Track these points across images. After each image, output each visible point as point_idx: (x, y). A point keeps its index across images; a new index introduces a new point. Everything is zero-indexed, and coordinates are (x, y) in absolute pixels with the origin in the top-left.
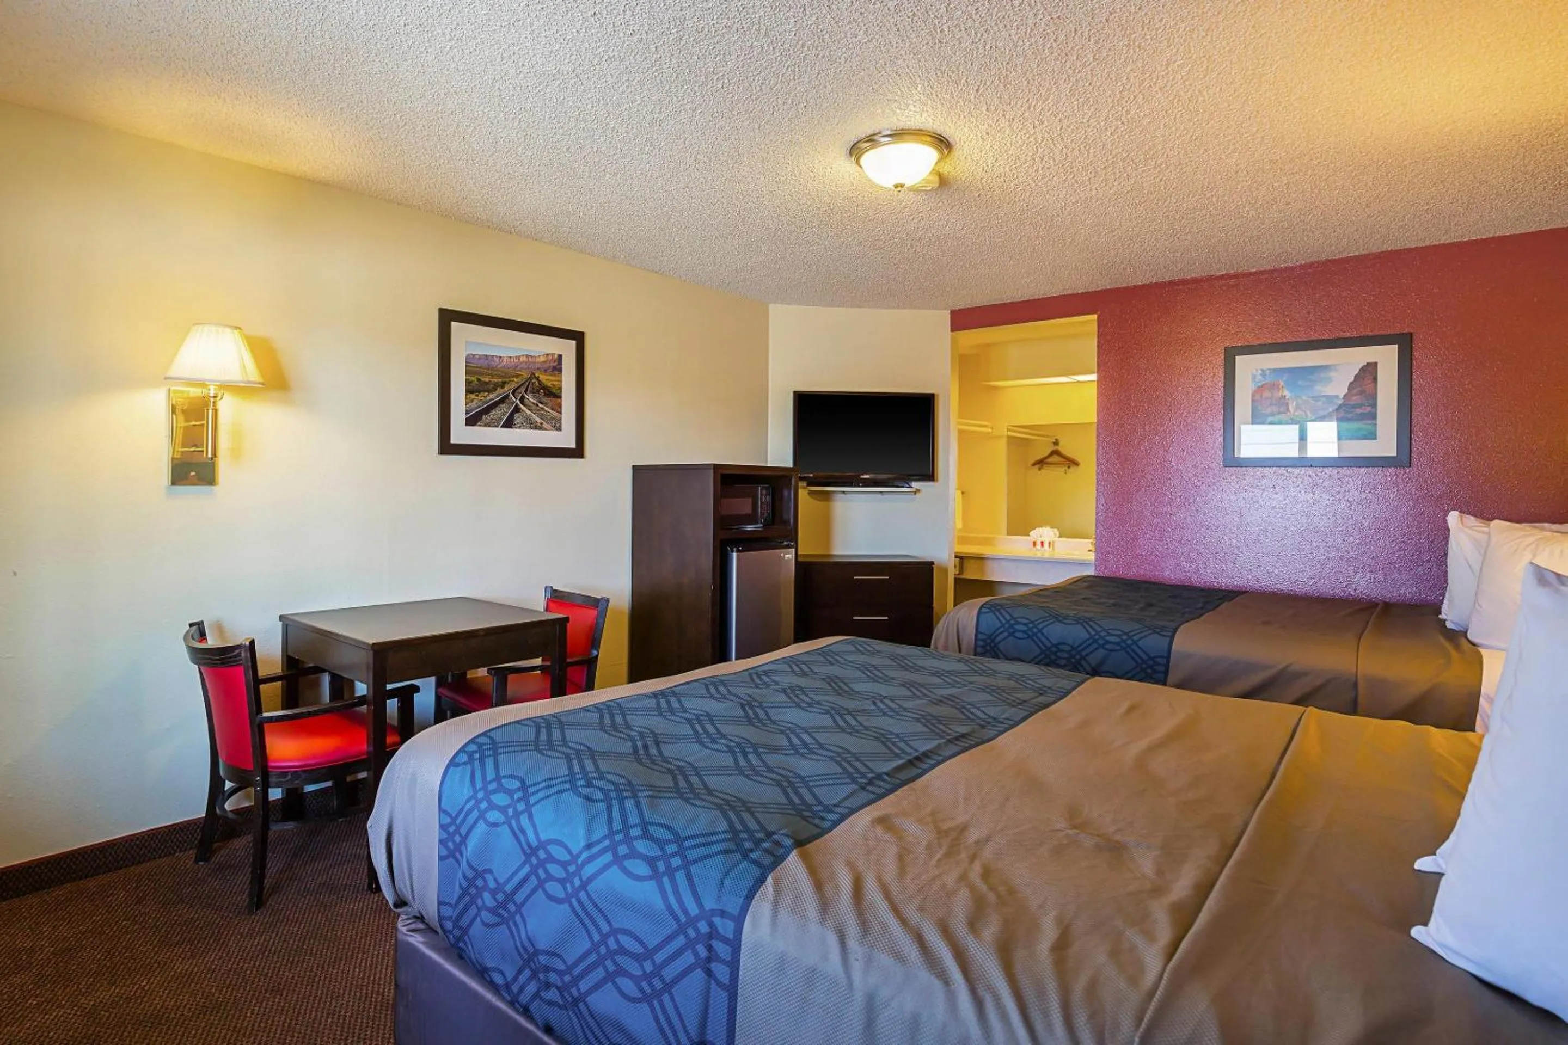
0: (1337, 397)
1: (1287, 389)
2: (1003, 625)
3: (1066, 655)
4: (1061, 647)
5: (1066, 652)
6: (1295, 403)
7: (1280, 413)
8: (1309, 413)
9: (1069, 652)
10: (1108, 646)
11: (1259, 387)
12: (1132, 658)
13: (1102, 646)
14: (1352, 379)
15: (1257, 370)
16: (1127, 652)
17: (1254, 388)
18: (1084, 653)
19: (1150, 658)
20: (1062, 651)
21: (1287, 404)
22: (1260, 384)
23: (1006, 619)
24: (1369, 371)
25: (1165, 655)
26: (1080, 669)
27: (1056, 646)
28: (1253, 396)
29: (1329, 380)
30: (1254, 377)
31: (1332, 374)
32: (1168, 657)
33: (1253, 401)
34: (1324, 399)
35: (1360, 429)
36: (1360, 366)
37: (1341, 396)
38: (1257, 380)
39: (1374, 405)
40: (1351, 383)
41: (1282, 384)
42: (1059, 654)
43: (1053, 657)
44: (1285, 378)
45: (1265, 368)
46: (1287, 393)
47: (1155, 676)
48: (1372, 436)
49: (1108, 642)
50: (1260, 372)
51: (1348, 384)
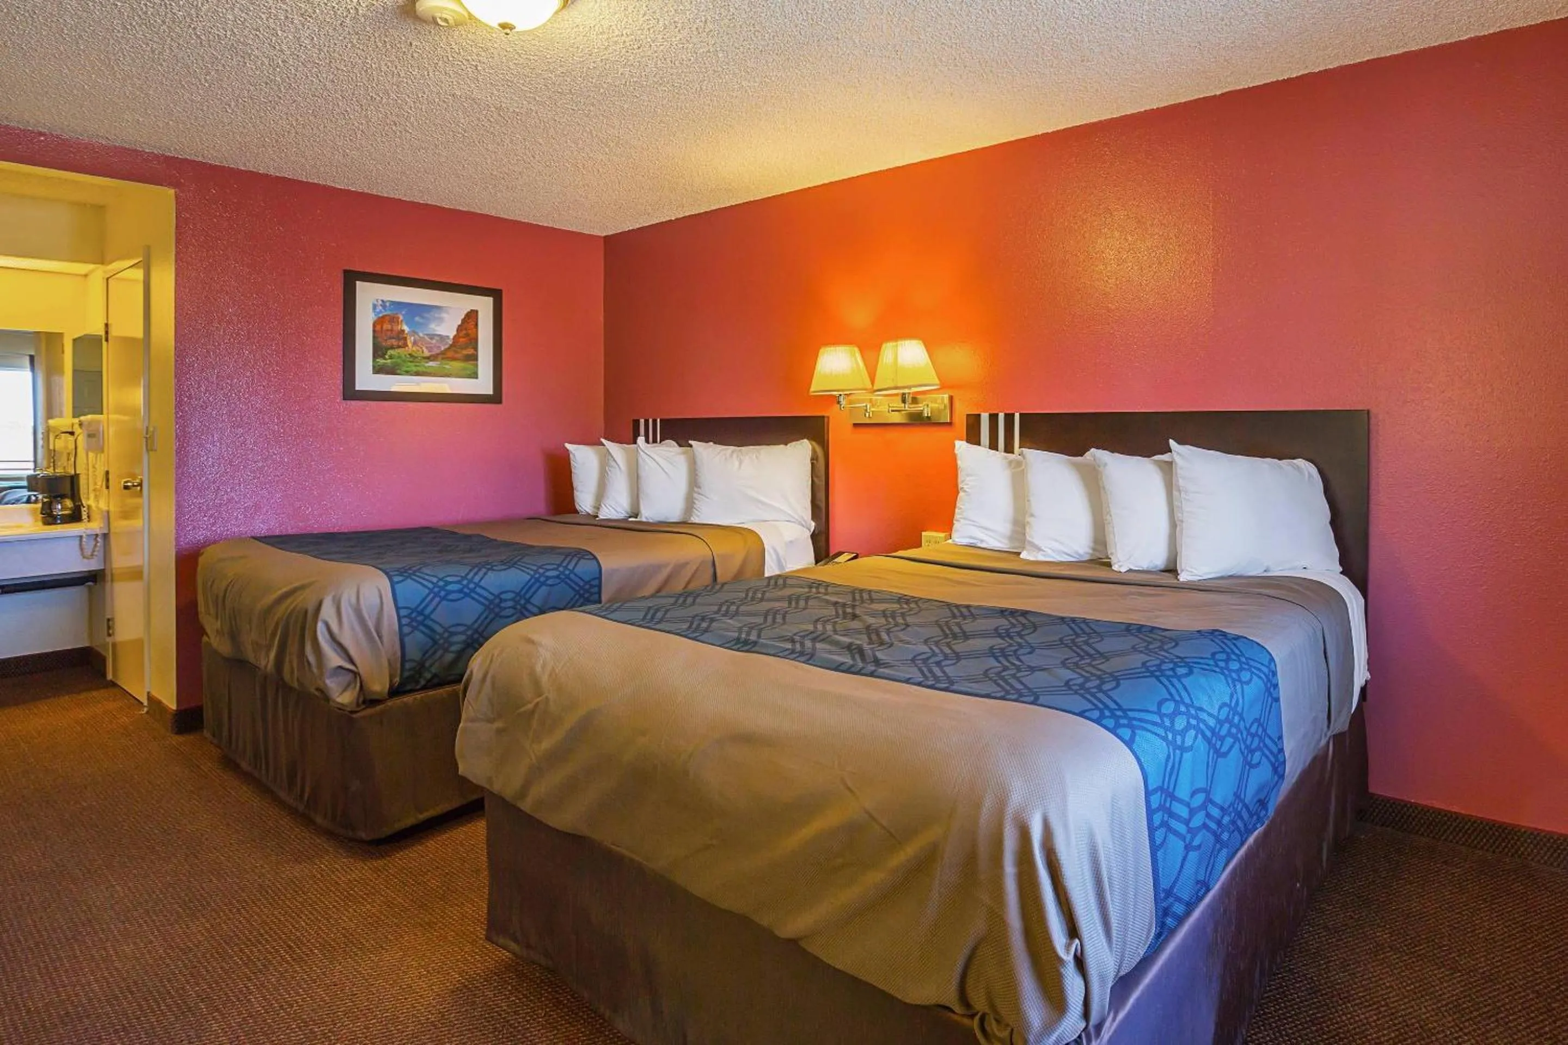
0: (448, 337)
1: (407, 324)
2: (431, 590)
3: (510, 604)
4: (503, 596)
5: (510, 600)
6: (412, 338)
7: (399, 347)
8: (425, 350)
9: (512, 599)
10: (549, 582)
11: (379, 318)
12: (571, 587)
13: (543, 584)
14: (460, 323)
15: (377, 300)
16: (566, 583)
17: (375, 318)
18: (527, 596)
19: (586, 583)
20: (506, 600)
21: (405, 339)
22: (381, 315)
23: (433, 583)
24: (472, 316)
25: (598, 576)
26: (526, 613)
27: (498, 596)
28: (374, 326)
29: (441, 320)
30: (375, 307)
31: (444, 315)
32: (600, 578)
33: (374, 331)
34: (437, 338)
35: (464, 369)
36: (465, 312)
37: (452, 337)
38: (378, 310)
39: (476, 349)
40: (459, 326)
41: (401, 318)
42: (503, 605)
43: (497, 610)
44: (403, 312)
45: (385, 299)
46: (406, 328)
47: (592, 598)
48: (475, 375)
49: (548, 578)
50: (380, 302)
51: (456, 326)
